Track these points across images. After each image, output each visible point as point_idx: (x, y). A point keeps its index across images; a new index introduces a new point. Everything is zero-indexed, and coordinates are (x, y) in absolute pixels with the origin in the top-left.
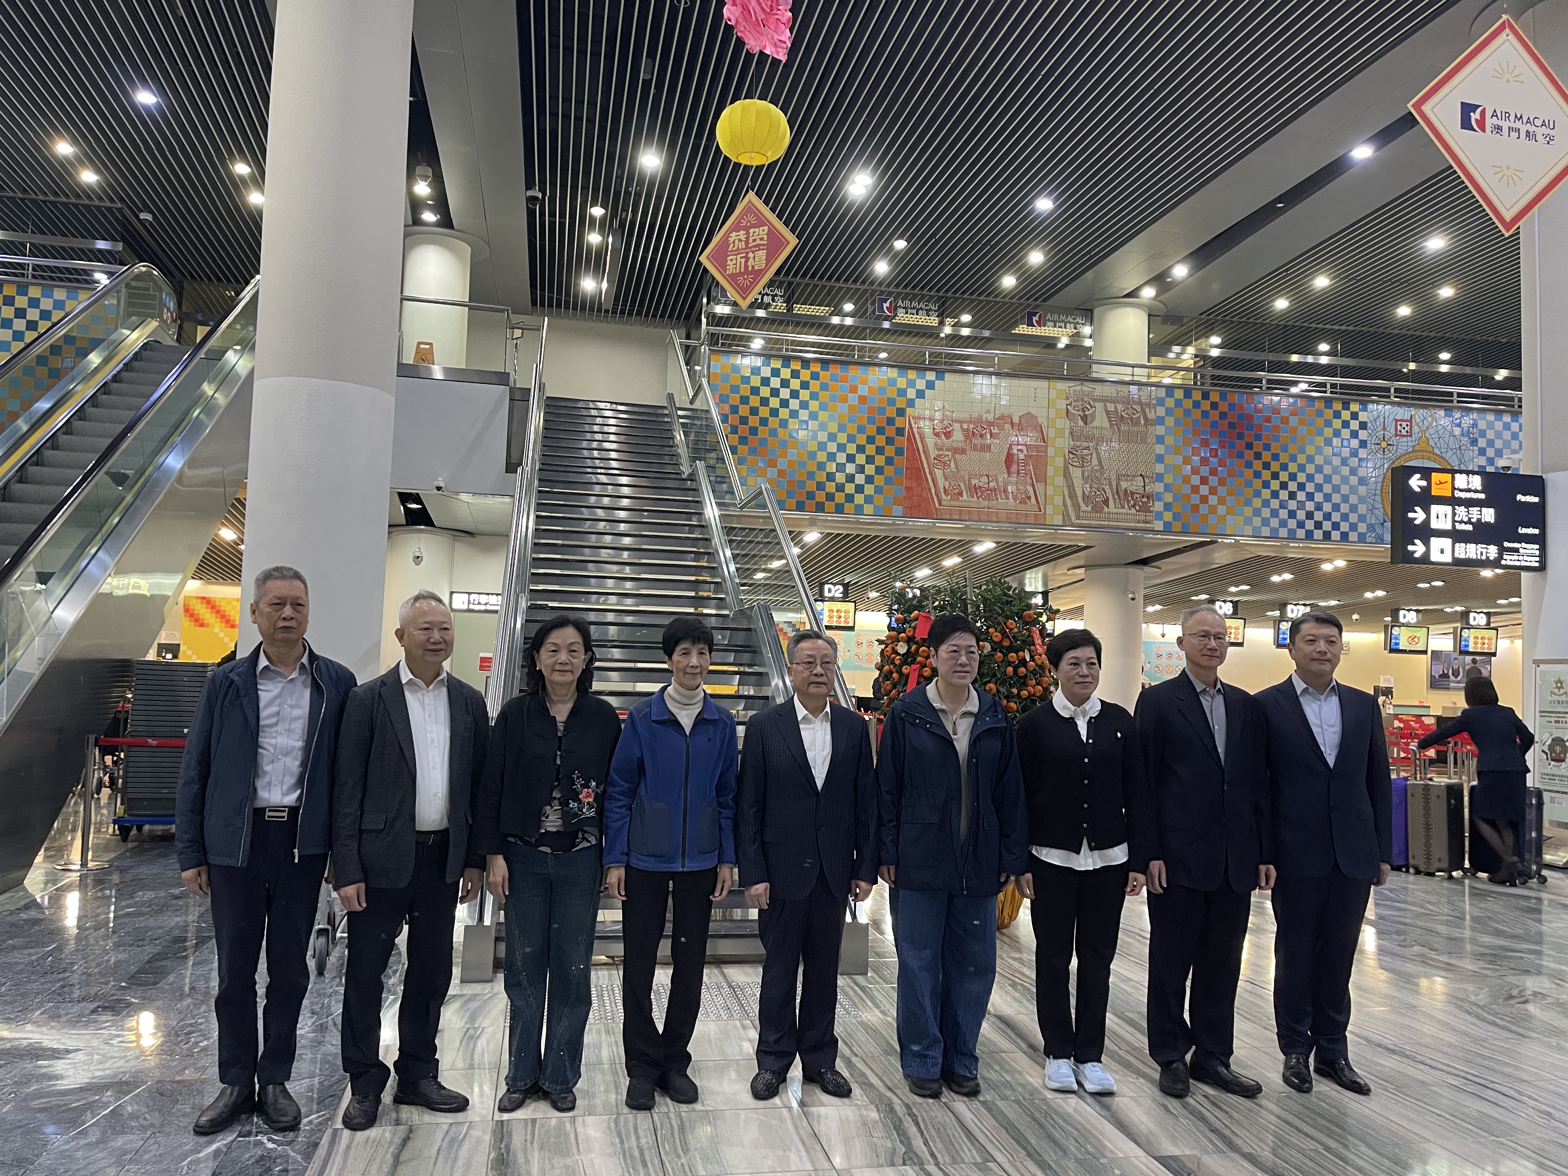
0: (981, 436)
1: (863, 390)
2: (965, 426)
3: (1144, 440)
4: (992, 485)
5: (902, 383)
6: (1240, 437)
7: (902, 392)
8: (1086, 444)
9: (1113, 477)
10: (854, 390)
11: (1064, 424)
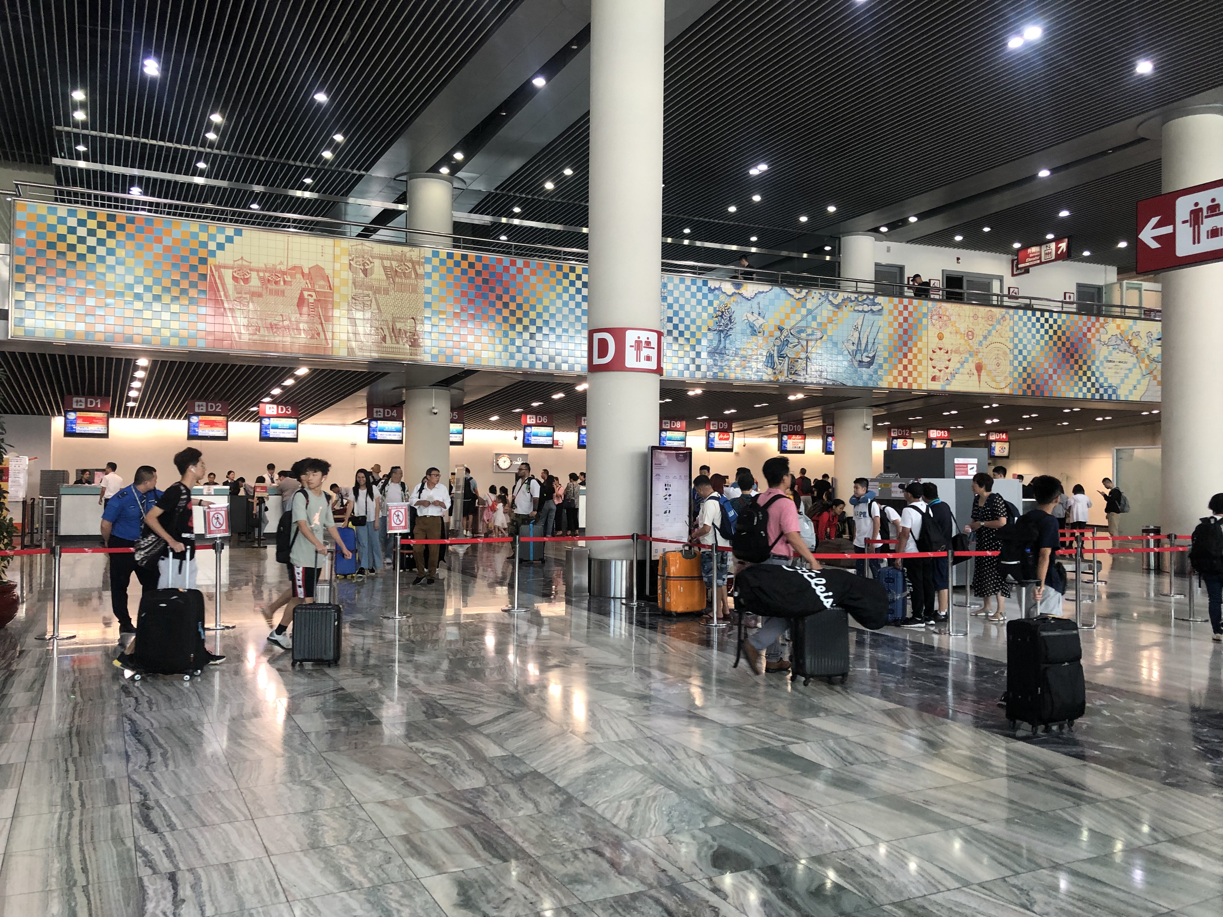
0: (276, 283)
1: (167, 241)
2: (261, 274)
3: (414, 290)
4: (286, 323)
5: (203, 237)
6: (492, 290)
7: (204, 245)
8: (366, 292)
9: (390, 319)
10: (159, 240)
11: (346, 275)
